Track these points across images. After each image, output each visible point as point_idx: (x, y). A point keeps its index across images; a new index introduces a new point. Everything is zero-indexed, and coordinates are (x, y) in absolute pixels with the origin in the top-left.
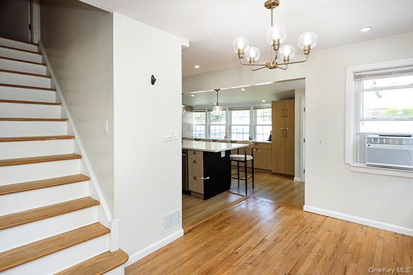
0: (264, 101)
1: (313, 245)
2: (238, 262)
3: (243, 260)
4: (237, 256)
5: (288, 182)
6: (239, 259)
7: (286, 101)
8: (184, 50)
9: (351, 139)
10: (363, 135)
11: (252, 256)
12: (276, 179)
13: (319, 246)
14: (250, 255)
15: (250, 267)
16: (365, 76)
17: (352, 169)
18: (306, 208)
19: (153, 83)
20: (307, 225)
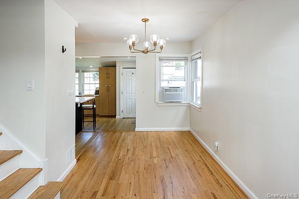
0: (91, 67)
1: (151, 145)
2: (124, 163)
3: (126, 160)
4: (122, 161)
5: (113, 119)
6: (124, 161)
7: (109, 68)
8: (76, 28)
9: (158, 90)
10: (163, 88)
11: (129, 158)
12: (105, 119)
13: (153, 144)
14: (128, 158)
15: (132, 163)
16: (163, 59)
17: (159, 105)
18: (137, 129)
19: (63, 51)
20: (142, 138)
